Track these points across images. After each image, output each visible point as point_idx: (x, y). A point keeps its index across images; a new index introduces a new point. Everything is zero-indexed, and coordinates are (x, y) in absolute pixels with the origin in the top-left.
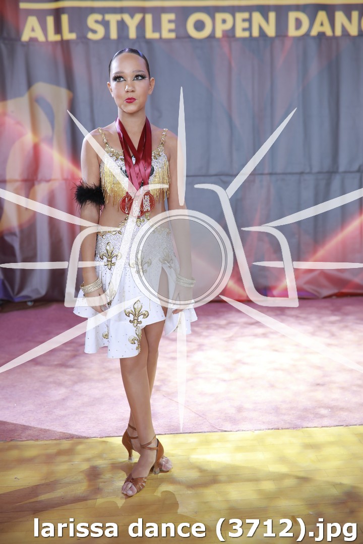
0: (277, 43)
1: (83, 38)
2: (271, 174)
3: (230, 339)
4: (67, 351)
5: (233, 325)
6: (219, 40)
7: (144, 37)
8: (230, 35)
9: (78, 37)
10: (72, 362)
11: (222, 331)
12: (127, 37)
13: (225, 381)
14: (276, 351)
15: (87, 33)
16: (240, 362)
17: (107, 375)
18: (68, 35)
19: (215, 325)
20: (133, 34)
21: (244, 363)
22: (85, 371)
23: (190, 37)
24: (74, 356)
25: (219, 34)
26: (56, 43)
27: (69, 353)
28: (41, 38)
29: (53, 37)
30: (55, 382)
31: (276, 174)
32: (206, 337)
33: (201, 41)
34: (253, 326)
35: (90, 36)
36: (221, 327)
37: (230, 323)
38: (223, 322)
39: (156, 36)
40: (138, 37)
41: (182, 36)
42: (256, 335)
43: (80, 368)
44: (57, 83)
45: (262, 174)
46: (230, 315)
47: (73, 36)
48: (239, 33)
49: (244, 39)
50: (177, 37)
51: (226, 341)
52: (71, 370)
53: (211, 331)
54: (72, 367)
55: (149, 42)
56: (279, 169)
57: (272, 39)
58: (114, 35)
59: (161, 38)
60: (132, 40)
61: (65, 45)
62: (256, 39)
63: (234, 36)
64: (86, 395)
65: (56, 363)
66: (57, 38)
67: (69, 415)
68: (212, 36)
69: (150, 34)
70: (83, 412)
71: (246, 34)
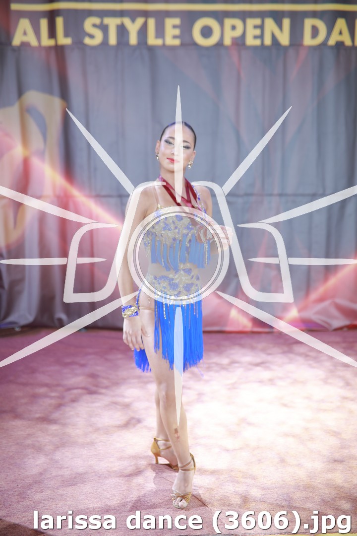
0: (291, 52)
1: (79, 43)
2: (281, 195)
3: (233, 387)
4: (52, 398)
5: (236, 365)
6: (227, 48)
7: (146, 43)
8: (239, 43)
9: (74, 42)
10: (56, 415)
11: (224, 373)
12: (127, 43)
13: (227, 450)
14: (285, 405)
15: (83, 38)
16: (244, 421)
17: (94, 436)
18: (64, 40)
19: (217, 364)
20: (133, 40)
21: (249, 424)
22: (69, 430)
23: (195, 44)
24: (59, 406)
25: (227, 42)
26: (49, 48)
27: (53, 402)
28: (34, 42)
29: (46, 42)
30: (33, 446)
31: (286, 195)
32: (207, 381)
33: (207, 48)
34: (258, 368)
35: (87, 41)
36: (223, 368)
37: (233, 362)
38: (225, 361)
39: (159, 42)
40: (139, 43)
41: (188, 43)
42: (261, 382)
43: (64, 425)
44: (50, 92)
45: (271, 195)
46: (233, 351)
47: (67, 41)
48: (250, 41)
49: (255, 48)
50: (182, 45)
51: (229, 389)
52: (53, 428)
53: (212, 374)
54: (54, 422)
55: (151, 49)
56: (289, 190)
57: (285, 48)
58: (113, 40)
59: (164, 45)
60: (133, 46)
61: (59, 50)
62: (268, 48)
63: (244, 44)
64: (67, 468)
65: (37, 415)
66: (51, 42)
67: (44, 500)
68: (220, 44)
69: (152, 40)
70: (62, 495)
71: (258, 42)
